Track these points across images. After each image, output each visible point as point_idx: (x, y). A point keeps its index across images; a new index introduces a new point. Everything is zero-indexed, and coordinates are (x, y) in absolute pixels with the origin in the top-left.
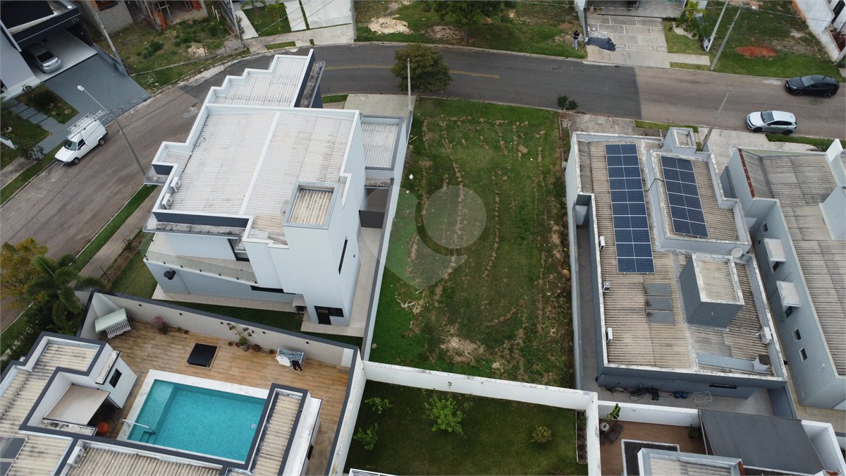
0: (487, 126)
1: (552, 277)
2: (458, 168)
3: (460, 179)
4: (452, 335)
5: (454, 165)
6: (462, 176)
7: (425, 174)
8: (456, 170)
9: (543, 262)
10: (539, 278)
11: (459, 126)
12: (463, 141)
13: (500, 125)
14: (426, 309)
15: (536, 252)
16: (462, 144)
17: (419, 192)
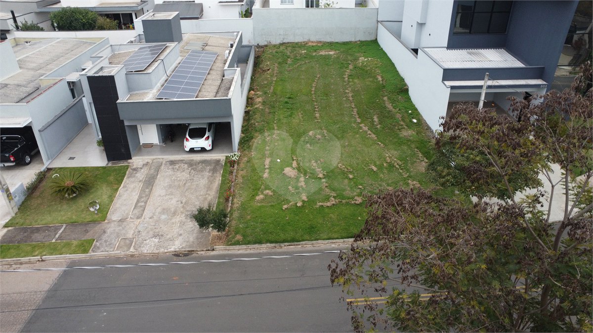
0: (348, 193)
1: (266, 82)
2: (370, 134)
3: (362, 125)
4: (334, 54)
5: (374, 136)
6: (361, 128)
7: (402, 123)
8: (369, 132)
9: (272, 88)
10: (275, 81)
11: (388, 185)
12: (375, 169)
13: (327, 199)
14: (356, 59)
15: (278, 92)
16: (376, 166)
17: (398, 109)
